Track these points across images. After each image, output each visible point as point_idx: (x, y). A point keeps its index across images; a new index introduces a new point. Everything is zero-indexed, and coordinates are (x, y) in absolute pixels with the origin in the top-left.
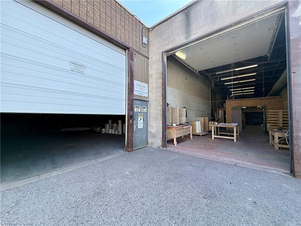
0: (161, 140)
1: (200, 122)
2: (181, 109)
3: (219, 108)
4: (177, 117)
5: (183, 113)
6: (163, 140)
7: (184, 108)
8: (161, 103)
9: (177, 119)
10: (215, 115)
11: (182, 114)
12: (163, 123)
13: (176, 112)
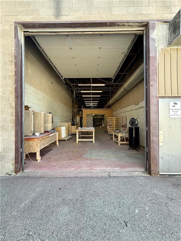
0: (14, 162)
1: (65, 127)
2: (46, 114)
3: (77, 114)
4: (41, 124)
5: (49, 119)
6: (16, 162)
7: (49, 113)
8: (14, 104)
9: (41, 127)
10: (75, 120)
11: (47, 120)
12: (16, 135)
13: (40, 117)
